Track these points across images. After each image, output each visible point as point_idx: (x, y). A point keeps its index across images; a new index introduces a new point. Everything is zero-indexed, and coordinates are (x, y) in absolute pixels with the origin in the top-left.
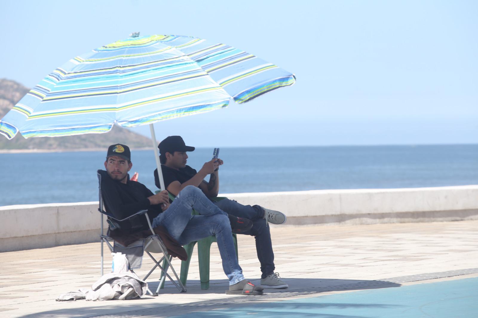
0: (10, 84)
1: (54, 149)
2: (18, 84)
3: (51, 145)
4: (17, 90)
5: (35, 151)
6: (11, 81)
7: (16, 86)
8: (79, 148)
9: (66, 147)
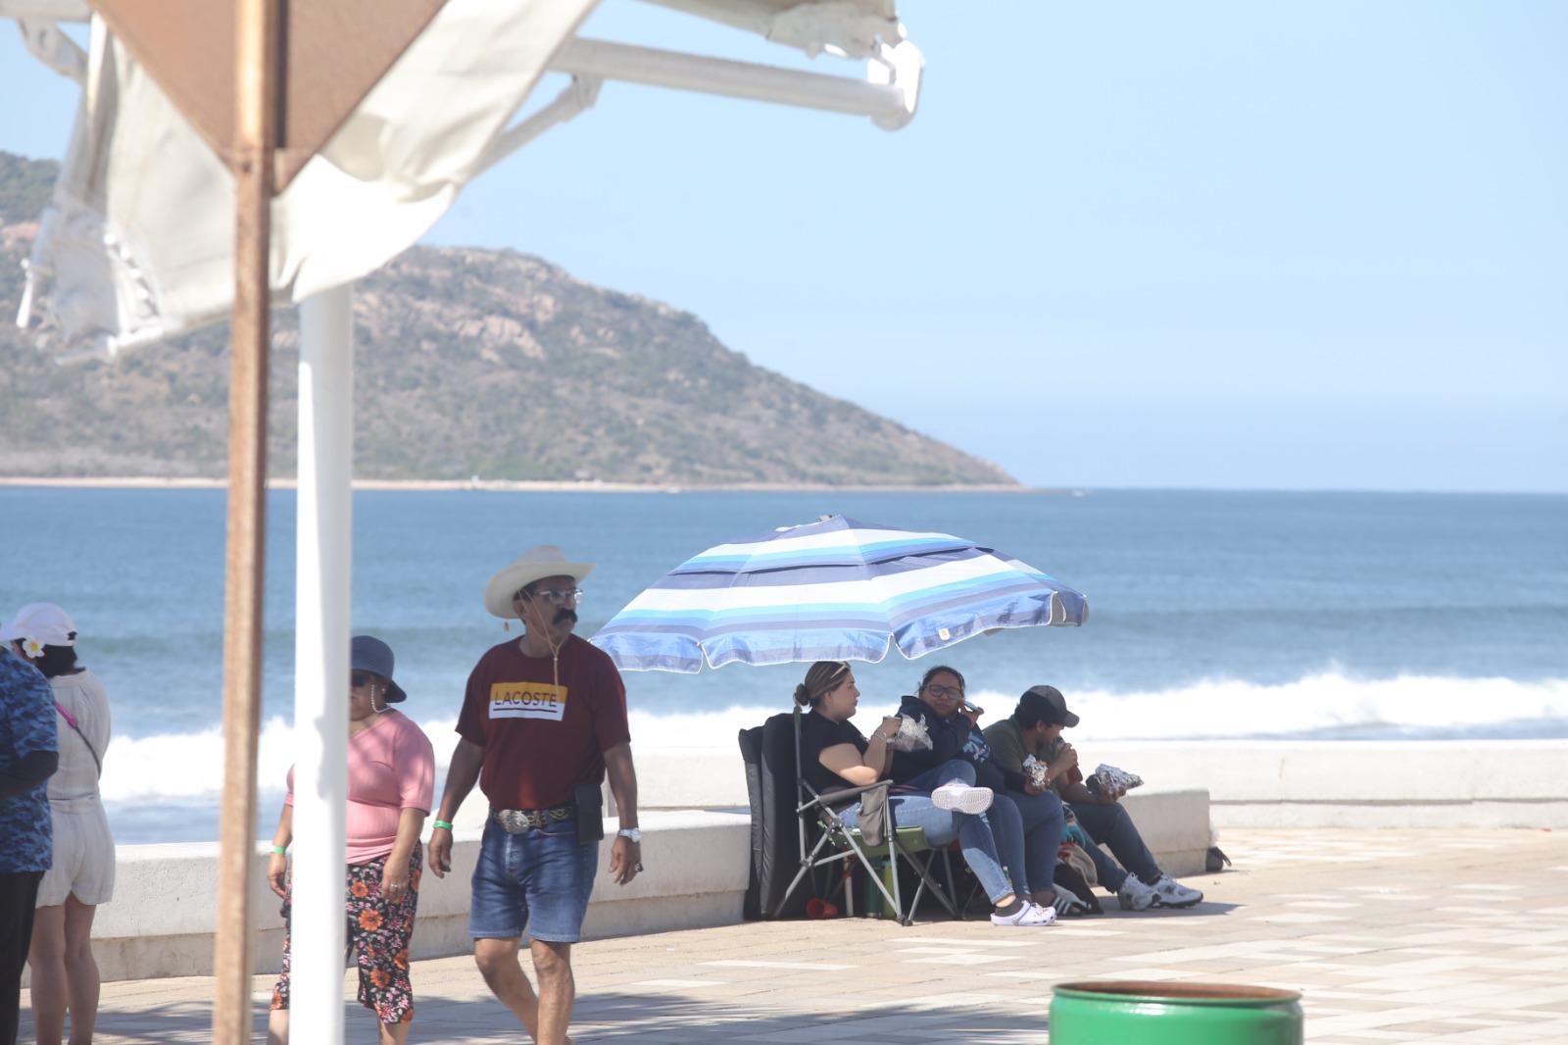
0: (524, 266)
1: (656, 482)
2: (550, 268)
3: (647, 469)
4: (546, 288)
5: (597, 486)
6: (528, 258)
7: (542, 275)
8: (739, 480)
9: (696, 476)
